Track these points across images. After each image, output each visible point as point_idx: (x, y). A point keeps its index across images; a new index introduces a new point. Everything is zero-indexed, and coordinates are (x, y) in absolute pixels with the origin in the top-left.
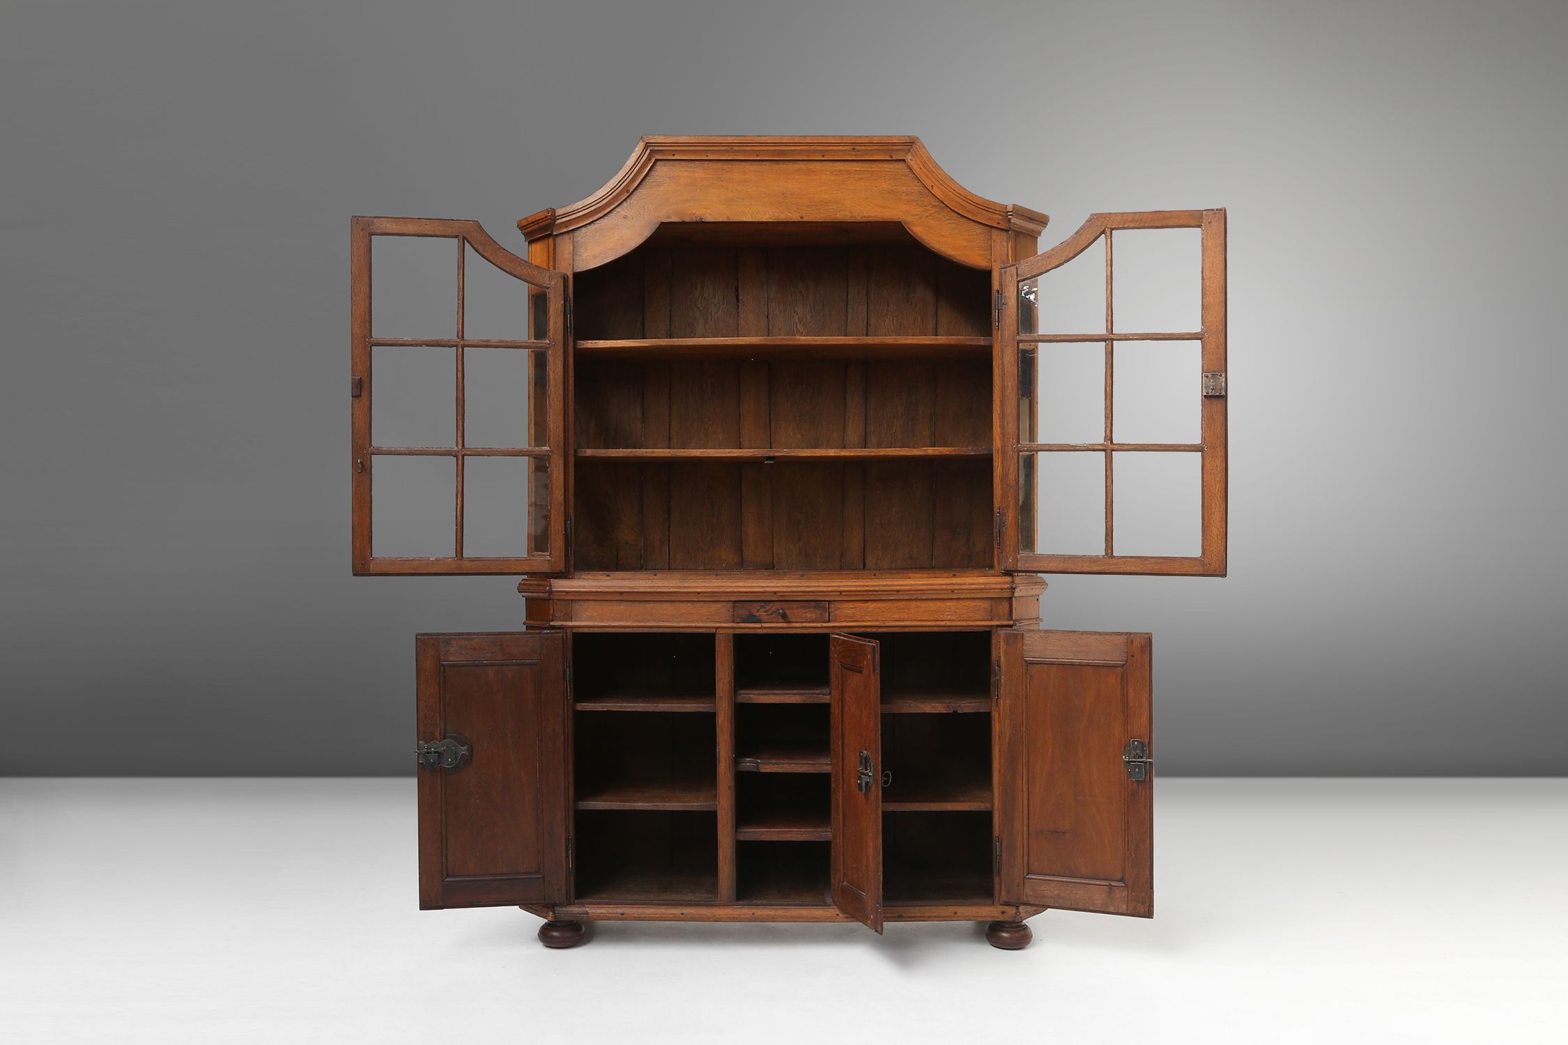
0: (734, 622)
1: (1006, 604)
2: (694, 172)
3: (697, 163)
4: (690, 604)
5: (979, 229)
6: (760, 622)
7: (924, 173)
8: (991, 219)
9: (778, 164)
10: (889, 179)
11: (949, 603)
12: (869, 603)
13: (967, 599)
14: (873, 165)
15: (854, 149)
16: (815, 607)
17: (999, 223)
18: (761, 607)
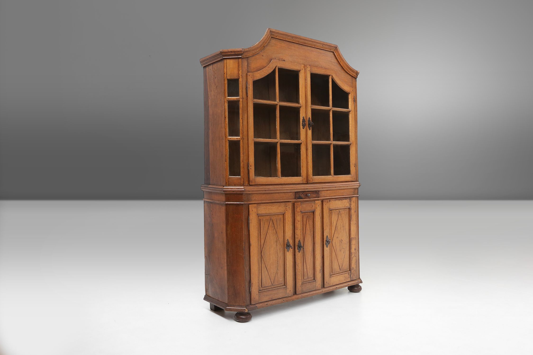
0: (295, 199)
1: (357, 190)
2: (281, 44)
3: (282, 41)
4: (283, 194)
5: (350, 77)
6: (302, 198)
7: (339, 57)
8: (353, 74)
9: (303, 46)
10: (330, 57)
11: (345, 190)
12: (328, 191)
13: (349, 189)
14: (326, 52)
15: (323, 46)
16: (315, 193)
17: (354, 76)
18: (302, 193)
